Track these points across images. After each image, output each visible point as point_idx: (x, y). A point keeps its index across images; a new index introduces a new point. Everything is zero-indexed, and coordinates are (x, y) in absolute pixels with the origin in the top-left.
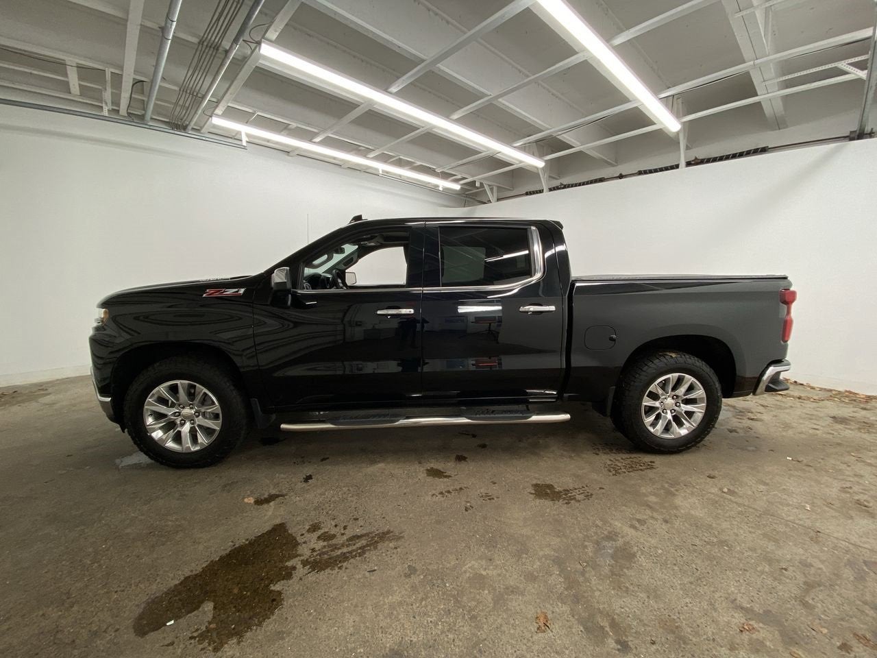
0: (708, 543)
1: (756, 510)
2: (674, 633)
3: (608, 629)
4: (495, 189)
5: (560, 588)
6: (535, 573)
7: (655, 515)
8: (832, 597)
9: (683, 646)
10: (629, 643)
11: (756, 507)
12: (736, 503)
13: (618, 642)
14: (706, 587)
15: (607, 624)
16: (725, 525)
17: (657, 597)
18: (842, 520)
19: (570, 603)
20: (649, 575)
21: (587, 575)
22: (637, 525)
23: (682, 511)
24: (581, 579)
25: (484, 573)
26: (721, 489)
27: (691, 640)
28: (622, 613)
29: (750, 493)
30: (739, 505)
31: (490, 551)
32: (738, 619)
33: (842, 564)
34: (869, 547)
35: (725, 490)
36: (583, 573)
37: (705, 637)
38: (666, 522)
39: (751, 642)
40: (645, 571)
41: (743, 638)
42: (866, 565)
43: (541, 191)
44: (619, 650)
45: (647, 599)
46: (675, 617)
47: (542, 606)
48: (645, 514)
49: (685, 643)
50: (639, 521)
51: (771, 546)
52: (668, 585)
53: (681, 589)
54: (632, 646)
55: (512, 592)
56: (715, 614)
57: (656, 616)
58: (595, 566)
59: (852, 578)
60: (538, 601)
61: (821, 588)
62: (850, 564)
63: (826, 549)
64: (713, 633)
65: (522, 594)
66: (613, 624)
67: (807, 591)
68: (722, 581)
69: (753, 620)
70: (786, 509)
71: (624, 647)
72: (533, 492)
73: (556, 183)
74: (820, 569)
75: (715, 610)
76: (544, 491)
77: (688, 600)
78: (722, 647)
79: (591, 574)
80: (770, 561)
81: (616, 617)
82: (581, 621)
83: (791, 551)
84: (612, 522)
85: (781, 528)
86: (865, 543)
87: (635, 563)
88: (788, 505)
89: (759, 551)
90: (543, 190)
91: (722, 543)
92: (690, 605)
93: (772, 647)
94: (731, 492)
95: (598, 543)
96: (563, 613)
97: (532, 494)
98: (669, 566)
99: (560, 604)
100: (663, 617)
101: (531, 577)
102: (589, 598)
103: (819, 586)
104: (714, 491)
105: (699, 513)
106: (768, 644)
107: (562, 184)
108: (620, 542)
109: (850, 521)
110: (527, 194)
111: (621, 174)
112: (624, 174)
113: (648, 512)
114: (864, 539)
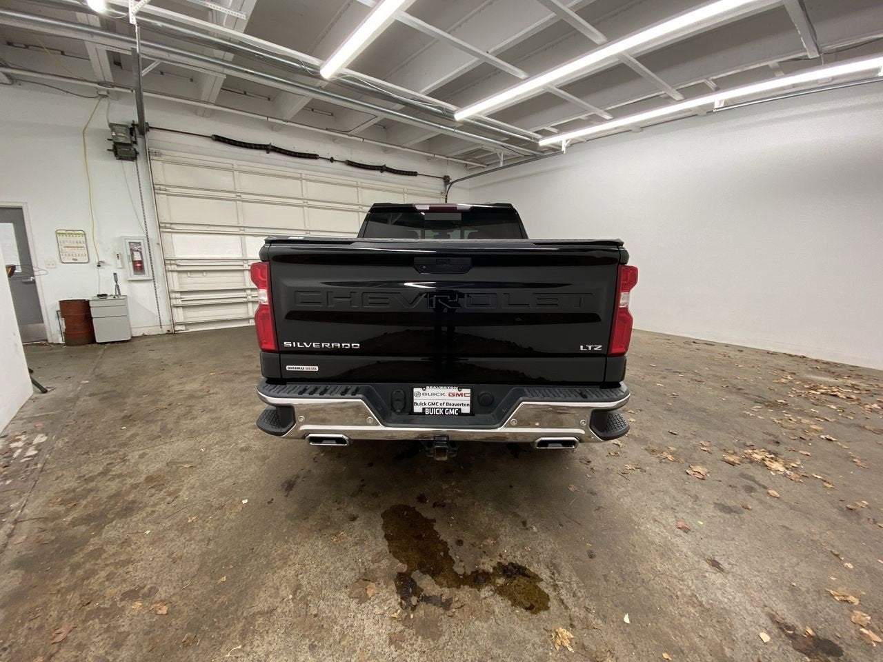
1: (233, 426)
11: (236, 428)
12: (248, 423)
29: (246, 435)
30: (245, 423)
51: (214, 415)
67: (189, 410)
70: (218, 439)
80: (211, 410)
83: (203, 419)
85: (213, 426)
88: (217, 443)
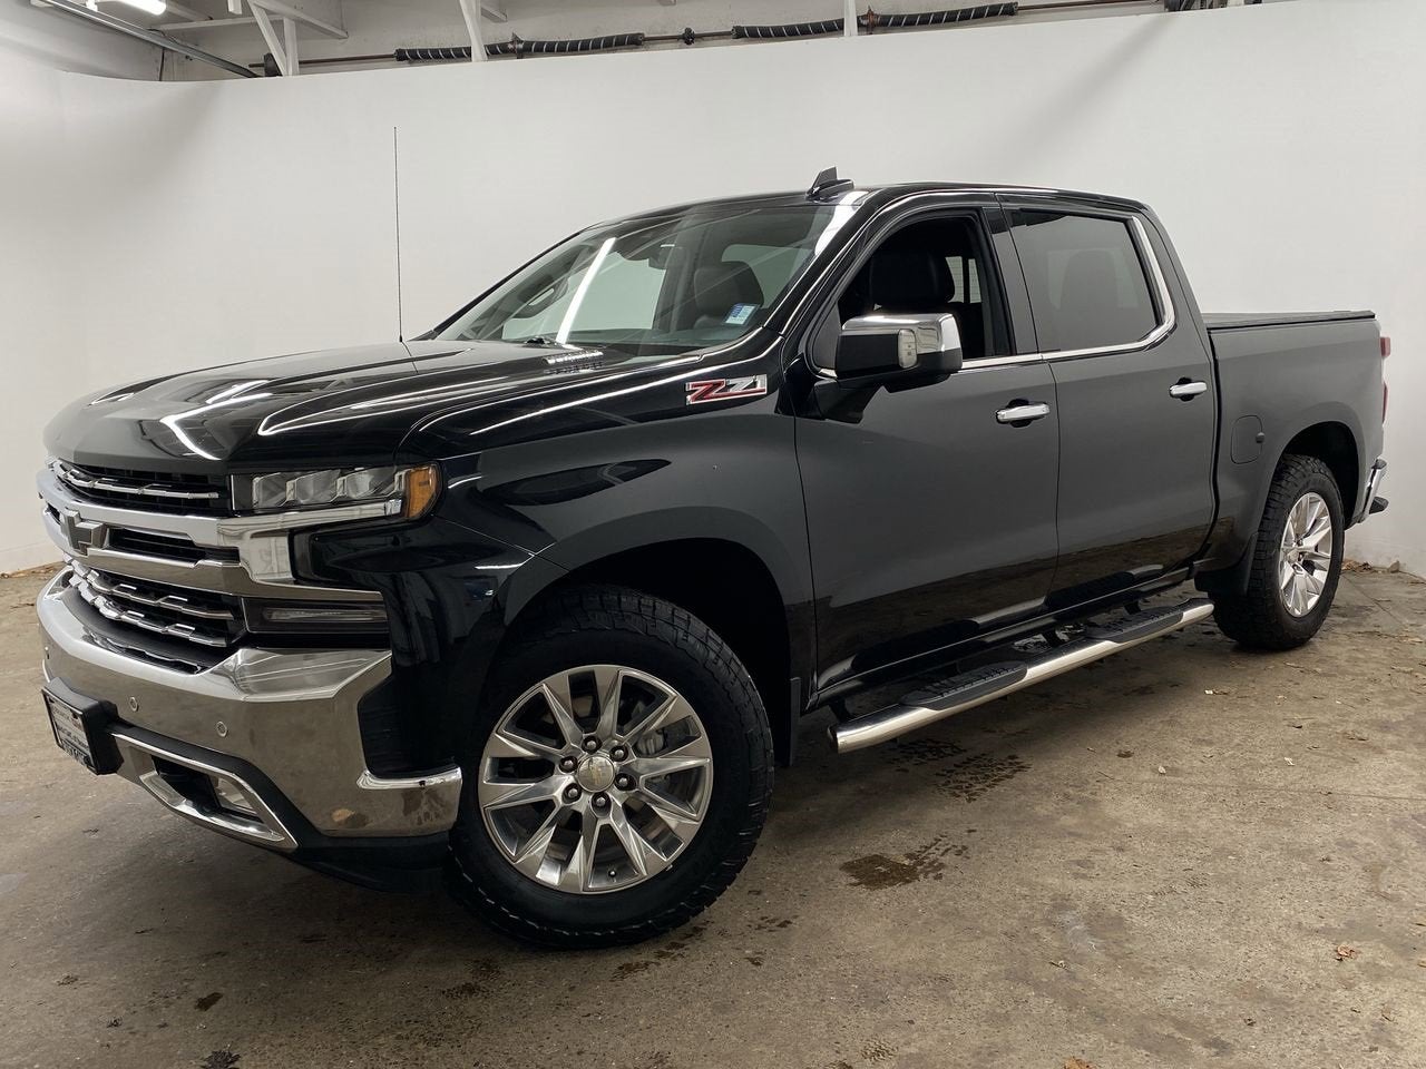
0: (1204, 860)
1: (1227, 787)
2: (1264, 999)
3: (1178, 1035)
4: (288, 27)
5: (1059, 1012)
6: (998, 1010)
7: (1094, 845)
8: (1409, 876)
9: (1289, 1010)
10: (1223, 1038)
12: (1192, 785)
13: (1207, 1045)
14: (1251, 922)
15: (1172, 1030)
16: (1204, 824)
17: (1203, 962)
18: (1346, 768)
19: (1094, 1027)
20: (1166, 936)
21: (1080, 976)
22: (1083, 871)
23: (1129, 825)
24: (1078, 987)
25: (913, 1050)
26: (1155, 771)
27: (1292, 998)
28: (1177, 1004)
29: (1198, 763)
31: (882, 1012)
32: (1325, 947)
33: (1389, 829)
34: (1406, 796)
35: (1162, 770)
36: (1072, 977)
37: (1305, 987)
38: (1121, 849)
39: (1362, 968)
40: (1155, 934)
41: (1349, 968)
42: (1419, 821)
43: (462, 54)
44: (1217, 1054)
45: (1192, 972)
46: (1249, 979)
47: (1058, 1052)
48: (1080, 850)
49: (1289, 1006)
50: (1078, 863)
51: (1285, 834)
52: (1201, 940)
53: (1223, 938)
54: (1228, 1041)
55: (990, 1054)
56: (1292, 953)
57: (1222, 988)
58: (1080, 959)
59: (1414, 845)
60: (1045, 1047)
61: (1388, 869)
62: (1399, 825)
63: (1356, 815)
64: (1310, 977)
65: (1009, 1049)
66: (1182, 1025)
67: (1375, 879)
68: (1264, 905)
69: (1342, 941)
70: (1263, 773)
71: (1221, 1047)
72: (856, 881)
73: (502, 33)
74: (1368, 844)
75: (1287, 947)
76: (875, 873)
77: (1243, 949)
78: (1335, 990)
79: (1083, 972)
80: (1300, 856)
81: (1174, 1014)
82: (1134, 1043)
83: (1316, 833)
84: (1040, 880)
85: (1279, 804)
86: (1396, 791)
87: (1130, 929)
88: (1262, 766)
89: (1276, 846)
90: (468, 50)
91: (1222, 852)
92: (1253, 954)
93: (1391, 965)
94: (1172, 771)
95: (1049, 922)
96: (1098, 1045)
97: (855, 885)
98: (1180, 913)
99: (1082, 1036)
100: (1233, 985)
101: (998, 1019)
102: (1115, 1007)
103: (1384, 867)
104: (1147, 778)
105: (1155, 818)
106: (1383, 963)
107: (516, 40)
108: (1083, 908)
109: (1357, 767)
110: (403, 57)
111: (688, 31)
112: (695, 31)
113: (1080, 843)
114: (1391, 787)
